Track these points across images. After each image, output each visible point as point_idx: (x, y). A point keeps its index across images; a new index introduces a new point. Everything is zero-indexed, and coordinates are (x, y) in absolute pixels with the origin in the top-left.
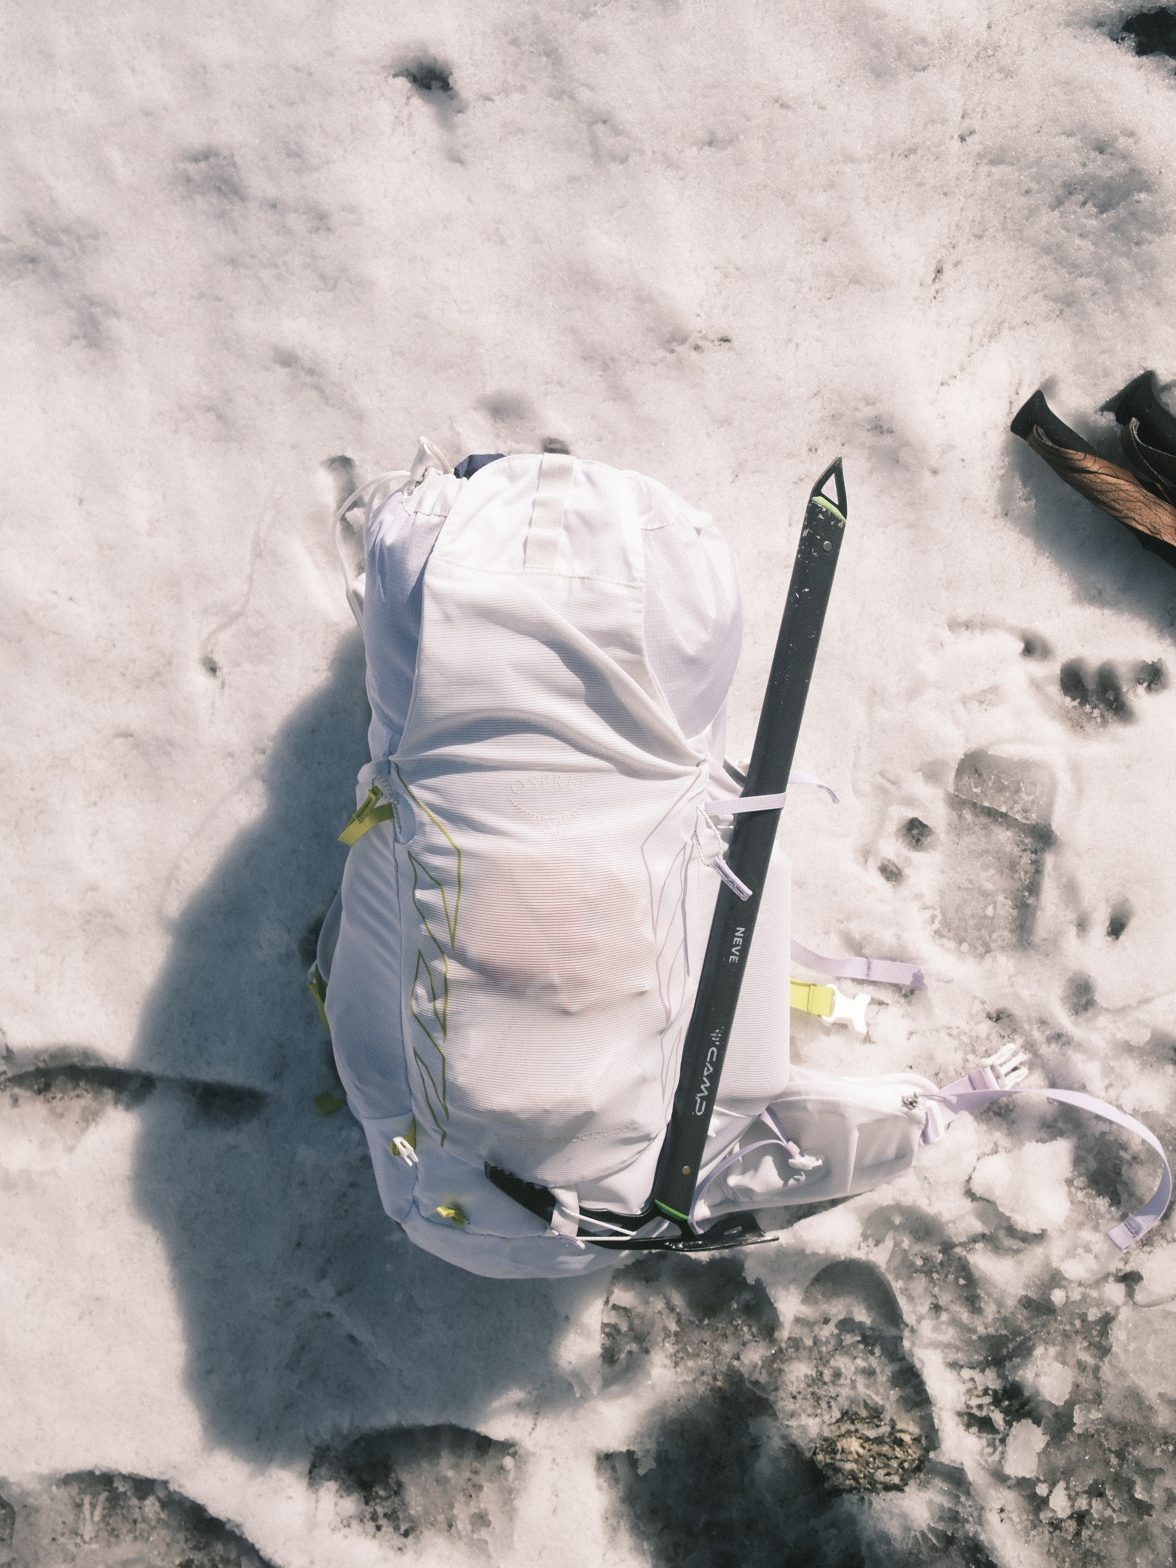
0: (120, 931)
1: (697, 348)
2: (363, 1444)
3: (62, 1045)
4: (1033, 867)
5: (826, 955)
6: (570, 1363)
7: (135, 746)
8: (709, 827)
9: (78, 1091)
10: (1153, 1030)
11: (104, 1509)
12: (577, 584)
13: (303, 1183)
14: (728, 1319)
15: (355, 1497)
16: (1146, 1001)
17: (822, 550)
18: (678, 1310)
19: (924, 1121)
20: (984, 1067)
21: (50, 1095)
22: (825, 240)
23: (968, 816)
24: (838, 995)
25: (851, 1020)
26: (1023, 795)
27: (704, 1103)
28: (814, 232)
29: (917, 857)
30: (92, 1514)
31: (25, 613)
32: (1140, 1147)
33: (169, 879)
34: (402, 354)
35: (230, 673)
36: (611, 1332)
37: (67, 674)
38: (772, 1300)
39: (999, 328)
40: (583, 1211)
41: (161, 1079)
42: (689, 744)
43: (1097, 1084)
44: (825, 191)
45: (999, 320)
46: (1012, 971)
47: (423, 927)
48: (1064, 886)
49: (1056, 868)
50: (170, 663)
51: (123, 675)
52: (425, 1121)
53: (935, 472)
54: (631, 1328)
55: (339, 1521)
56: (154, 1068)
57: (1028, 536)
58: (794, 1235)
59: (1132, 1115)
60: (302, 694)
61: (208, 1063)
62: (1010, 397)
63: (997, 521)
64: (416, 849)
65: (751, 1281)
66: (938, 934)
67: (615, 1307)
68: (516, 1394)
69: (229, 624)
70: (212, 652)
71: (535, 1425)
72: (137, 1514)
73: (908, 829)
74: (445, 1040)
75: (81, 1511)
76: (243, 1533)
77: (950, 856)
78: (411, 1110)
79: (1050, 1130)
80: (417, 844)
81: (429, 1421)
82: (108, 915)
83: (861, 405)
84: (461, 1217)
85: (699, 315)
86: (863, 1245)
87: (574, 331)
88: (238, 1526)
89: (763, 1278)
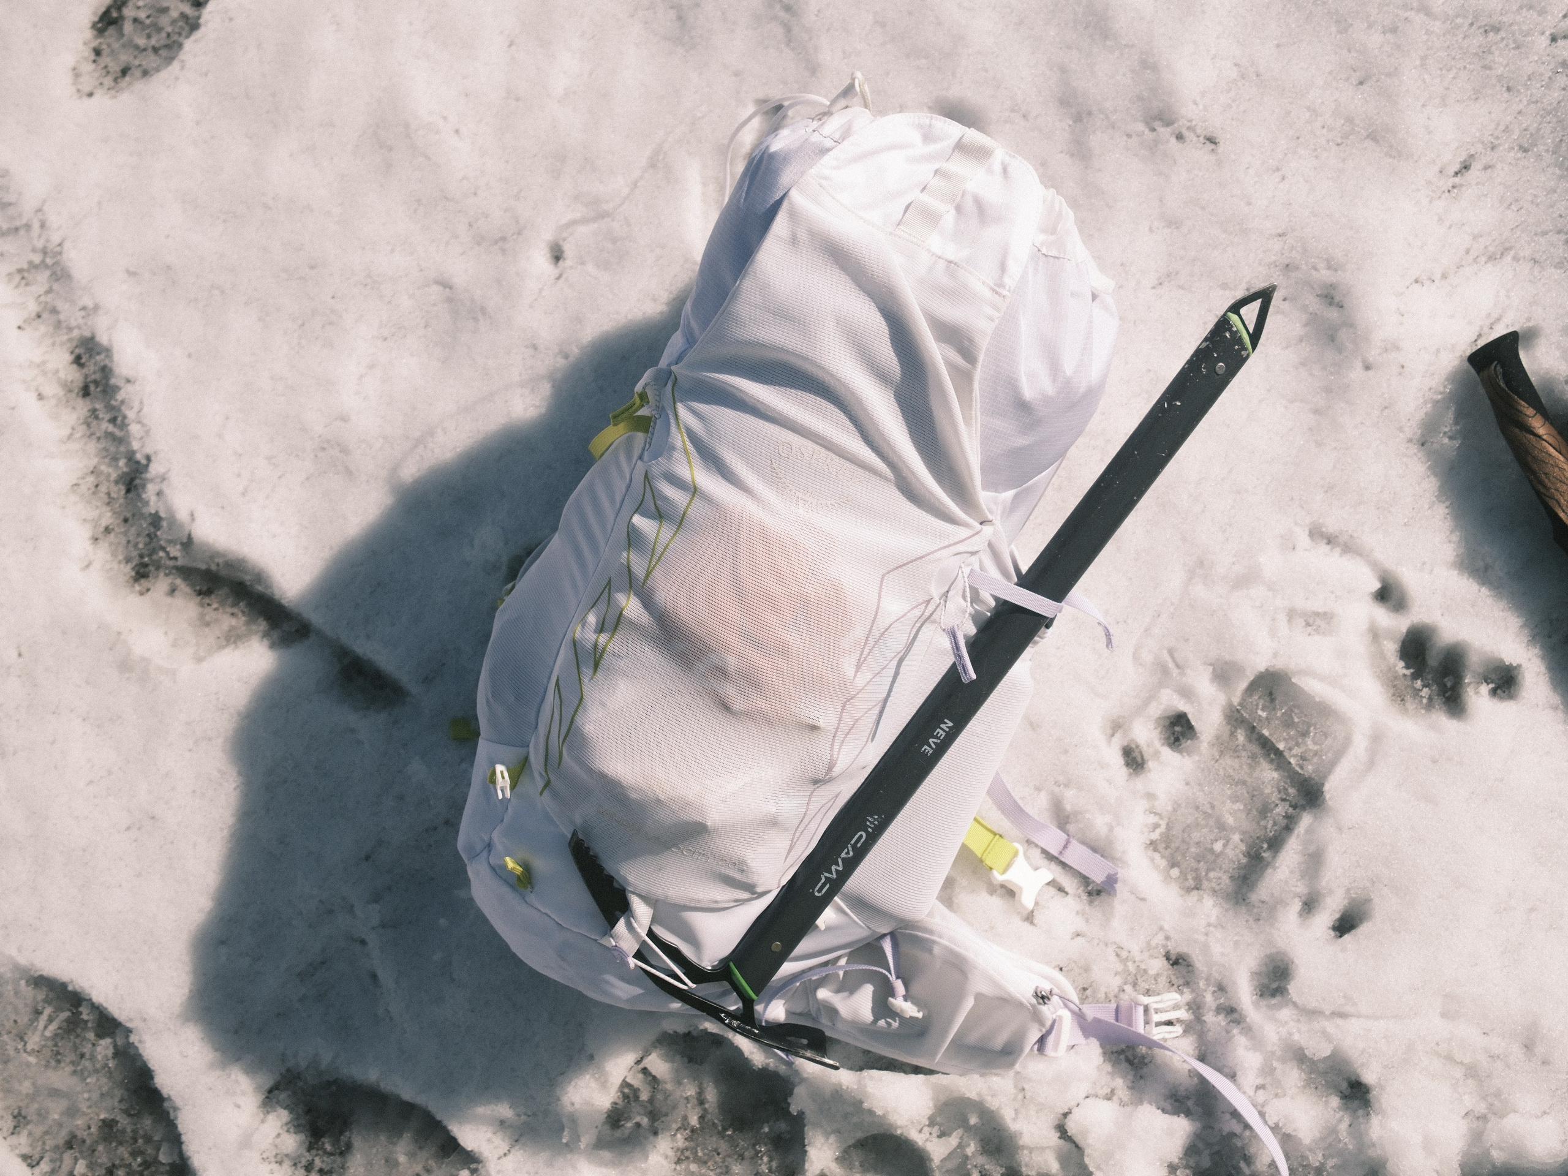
0: (349, 473)
1: (1180, 137)
2: (334, 1088)
3: (241, 557)
4: (1285, 821)
5: (1028, 809)
6: (573, 1104)
7: (449, 300)
8: (964, 597)
9: (235, 610)
10: (1335, 1048)
11: (59, 1028)
12: (941, 265)
13: (401, 798)
14: (753, 1141)
15: (301, 1137)
16: (1343, 1015)
17: (1212, 370)
18: (707, 1106)
19: (1048, 1024)
20: (1137, 1004)
21: (207, 600)
22: (1361, 83)
23: (1241, 737)
24: (1021, 858)
25: (1021, 888)
26: (1309, 742)
27: (828, 886)
28: (1354, 71)
29: (1166, 752)
30: (46, 1027)
31: (407, 126)
32: (1265, 1168)
33: (420, 441)
34: (883, 25)
35: (571, 267)
36: (629, 1093)
37: (419, 201)
38: (806, 1141)
39: (1502, 254)
40: (651, 934)
41: (318, 633)
42: (984, 497)
43: (1250, 1078)
44: (1384, 33)
45: (1507, 245)
46: (1213, 920)
47: (625, 554)
48: (1309, 855)
49: (1309, 831)
50: (519, 234)
51: (470, 225)
52: (536, 762)
53: (1367, 368)
54: (651, 1100)
55: (274, 1153)
56: (316, 619)
57: (1436, 475)
58: (859, 1081)
59: (1272, 1129)
60: (630, 317)
61: (368, 637)
62: (1481, 328)
63: (1410, 445)
64: (655, 471)
65: (794, 1110)
66: (1153, 845)
67: (645, 1071)
68: (504, 1110)
69: (594, 220)
70: (564, 240)
71: (509, 1151)
72: (87, 1049)
73: (1171, 723)
74: (592, 678)
75: (37, 1019)
76: (176, 1118)
77: (1203, 770)
78: (528, 746)
79: (1177, 1104)
80: (657, 467)
81: (407, 1093)
82: (345, 451)
83: (1322, 265)
84: (526, 880)
85: (1196, 104)
86: (926, 1130)
87: (1063, 70)
88: (176, 1109)
89: (807, 1112)
